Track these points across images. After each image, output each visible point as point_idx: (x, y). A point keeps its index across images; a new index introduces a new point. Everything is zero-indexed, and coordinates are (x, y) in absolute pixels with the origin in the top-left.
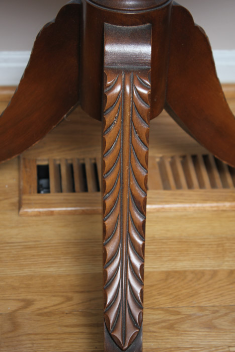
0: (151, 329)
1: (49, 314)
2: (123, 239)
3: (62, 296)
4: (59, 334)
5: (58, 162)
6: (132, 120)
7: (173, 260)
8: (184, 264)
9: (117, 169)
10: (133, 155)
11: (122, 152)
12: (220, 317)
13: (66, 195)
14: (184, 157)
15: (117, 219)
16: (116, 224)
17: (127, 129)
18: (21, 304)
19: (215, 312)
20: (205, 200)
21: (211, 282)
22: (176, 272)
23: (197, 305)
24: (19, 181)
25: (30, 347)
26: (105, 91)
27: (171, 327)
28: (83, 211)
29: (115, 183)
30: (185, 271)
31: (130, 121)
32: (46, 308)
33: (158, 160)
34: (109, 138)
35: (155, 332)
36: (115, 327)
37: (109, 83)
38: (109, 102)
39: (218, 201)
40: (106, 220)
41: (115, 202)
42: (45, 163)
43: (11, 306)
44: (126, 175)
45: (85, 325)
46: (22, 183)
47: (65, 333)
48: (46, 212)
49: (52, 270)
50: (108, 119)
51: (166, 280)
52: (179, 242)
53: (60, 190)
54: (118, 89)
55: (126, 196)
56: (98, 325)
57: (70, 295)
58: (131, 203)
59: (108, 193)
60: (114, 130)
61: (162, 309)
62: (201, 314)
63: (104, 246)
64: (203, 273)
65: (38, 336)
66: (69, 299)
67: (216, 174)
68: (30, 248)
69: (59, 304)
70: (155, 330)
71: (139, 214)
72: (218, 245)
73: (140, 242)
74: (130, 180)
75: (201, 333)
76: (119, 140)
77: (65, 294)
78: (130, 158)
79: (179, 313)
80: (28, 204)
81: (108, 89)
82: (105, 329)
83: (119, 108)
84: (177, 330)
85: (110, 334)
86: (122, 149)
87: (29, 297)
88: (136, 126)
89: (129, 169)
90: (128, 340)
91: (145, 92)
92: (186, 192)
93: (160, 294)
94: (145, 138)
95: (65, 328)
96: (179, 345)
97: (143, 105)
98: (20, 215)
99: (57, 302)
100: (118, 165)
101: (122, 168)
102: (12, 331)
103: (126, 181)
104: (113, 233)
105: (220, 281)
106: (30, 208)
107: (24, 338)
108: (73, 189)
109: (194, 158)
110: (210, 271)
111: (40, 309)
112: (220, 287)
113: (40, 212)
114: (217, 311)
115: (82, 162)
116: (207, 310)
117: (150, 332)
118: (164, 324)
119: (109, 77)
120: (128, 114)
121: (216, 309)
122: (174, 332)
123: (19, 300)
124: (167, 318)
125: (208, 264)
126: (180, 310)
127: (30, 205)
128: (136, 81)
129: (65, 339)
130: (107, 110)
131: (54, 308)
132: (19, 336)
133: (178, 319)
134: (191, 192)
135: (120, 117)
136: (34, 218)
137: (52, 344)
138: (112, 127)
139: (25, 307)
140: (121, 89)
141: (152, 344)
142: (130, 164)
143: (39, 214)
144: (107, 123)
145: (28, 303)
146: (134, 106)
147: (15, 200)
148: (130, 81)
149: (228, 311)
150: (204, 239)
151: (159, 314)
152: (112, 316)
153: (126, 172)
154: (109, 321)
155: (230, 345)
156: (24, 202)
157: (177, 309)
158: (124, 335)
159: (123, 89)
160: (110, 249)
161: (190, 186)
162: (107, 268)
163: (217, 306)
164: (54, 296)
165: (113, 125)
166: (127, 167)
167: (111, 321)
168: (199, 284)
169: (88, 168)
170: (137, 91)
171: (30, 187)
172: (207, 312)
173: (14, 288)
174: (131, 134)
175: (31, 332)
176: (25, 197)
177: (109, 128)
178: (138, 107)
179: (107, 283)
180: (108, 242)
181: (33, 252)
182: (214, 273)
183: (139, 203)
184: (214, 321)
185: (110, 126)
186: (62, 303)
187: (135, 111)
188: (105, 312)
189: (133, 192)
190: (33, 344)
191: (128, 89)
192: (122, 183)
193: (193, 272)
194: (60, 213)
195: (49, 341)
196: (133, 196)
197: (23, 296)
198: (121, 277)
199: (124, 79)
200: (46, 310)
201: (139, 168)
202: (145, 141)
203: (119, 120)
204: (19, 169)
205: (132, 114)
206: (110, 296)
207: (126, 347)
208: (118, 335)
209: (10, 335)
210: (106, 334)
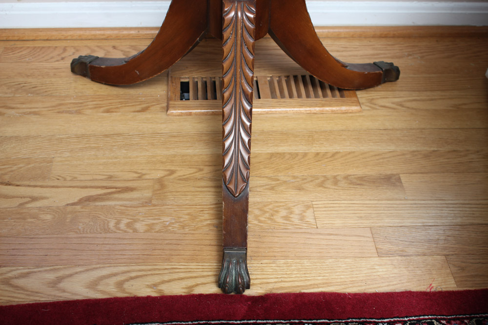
0: (258, 189)
1: (186, 180)
2: (236, 121)
3: (196, 168)
4: (193, 192)
5: (196, 80)
6: (242, 36)
7: (277, 146)
8: (283, 148)
9: (232, 71)
10: (243, 61)
11: (236, 59)
12: (307, 182)
13: (200, 102)
14: (288, 77)
15: (232, 107)
16: (231, 110)
17: (239, 42)
18: (168, 173)
19: (303, 179)
20: (301, 106)
21: (302, 160)
22: (278, 153)
23: (292, 175)
24: (168, 92)
25: (172, 200)
26: (223, 15)
27: (272, 188)
28: (213, 112)
29: (230, 82)
30: (284, 153)
31: (241, 37)
32: (184, 175)
33: (269, 79)
34: (226, 49)
35: (260, 192)
36: (230, 182)
37: (226, 9)
38: (226, 23)
39: (311, 106)
40: (224, 107)
41: (231, 95)
42: (186, 80)
43: (159, 174)
44: (238, 76)
45: (212, 187)
46: (169, 94)
47: (197, 192)
48: (186, 113)
49: (190, 151)
50: (226, 35)
51: (271, 158)
52: (281, 134)
53: (196, 98)
54: (232, 14)
55: (239, 90)
56: (220, 187)
57: (202, 167)
58: (242, 96)
59: (226, 88)
60: (229, 43)
61: (267, 177)
62: (294, 181)
63: (224, 126)
64: (297, 154)
65: (178, 193)
66: (201, 170)
67: (311, 88)
68: (174, 137)
69: (194, 173)
70: (260, 190)
71: (247, 104)
72: (309, 136)
73: (248, 124)
74: (241, 79)
75: (293, 193)
76: (233, 50)
77: (198, 167)
78: (241, 63)
79: (278, 180)
80: (173, 107)
81: (225, 13)
82: (223, 183)
83: (233, 27)
84: (276, 191)
85: (226, 186)
86: (235, 56)
87: (173, 168)
88: (245, 40)
89: (241, 71)
90: (239, 190)
91: (252, 16)
92: (288, 100)
93: (265, 168)
94: (252, 49)
95: (197, 188)
96: (277, 200)
97: (250, 26)
98: (168, 115)
99: (192, 172)
100: (233, 68)
101: (235, 70)
102: (160, 190)
103: (238, 80)
104: (229, 117)
105: (309, 159)
106: (175, 110)
107: (169, 194)
108: (206, 98)
109: (295, 77)
110: (302, 153)
111: (180, 176)
112: (308, 164)
113: (182, 113)
114: (306, 179)
115: (213, 80)
116: (298, 178)
117: (257, 191)
118: (267, 187)
119: (226, 5)
120: (240, 31)
121: (305, 177)
122: (274, 192)
123: (165, 170)
124: (270, 183)
125: (301, 149)
126: (279, 178)
127: (175, 108)
128: (245, 8)
129: (197, 195)
130: (225, 28)
131: (190, 175)
132: (165, 193)
133: (277, 184)
134: (291, 100)
135: (234, 33)
136: (178, 117)
137: (188, 198)
138: (228, 41)
139: (170, 175)
140: (235, 13)
141: (258, 199)
142: (241, 68)
143: (181, 115)
144: (225, 38)
145: (172, 172)
146: (244, 26)
147: (165, 105)
148: (241, 8)
149: (313, 179)
150: (299, 132)
151: (265, 180)
152: (228, 174)
153: (238, 74)
154: (226, 177)
155: (312, 200)
156: (170, 106)
157: (277, 178)
158: (236, 187)
159: (236, 14)
160: (228, 128)
161: (291, 96)
162: (225, 141)
163: (306, 176)
164: (190, 168)
165: (229, 40)
166: (239, 70)
167: (227, 178)
168: (294, 162)
169: (217, 83)
170: (246, 15)
171: (175, 95)
172: (298, 180)
173: (162, 162)
174: (241, 46)
175: (174, 190)
176: (171, 102)
177: (226, 41)
178: (247, 27)
179: (225, 153)
180: (226, 123)
181: (176, 139)
182: (305, 155)
183: (248, 95)
184: (302, 185)
185: (227, 40)
186: (196, 172)
187: (244, 29)
188: (223, 172)
189: (243, 87)
190: (175, 198)
191: (239, 14)
192: (236, 81)
193: (289, 154)
194: (196, 114)
195: (186, 196)
196: (243, 90)
197: (169, 168)
198: (235, 147)
199: (237, 6)
200: (184, 177)
201: (248, 71)
202: (252, 51)
203: (233, 36)
204: (168, 85)
205: (242, 32)
206: (227, 161)
207: (238, 194)
208: (232, 187)
209: (158, 192)
210: (223, 186)
